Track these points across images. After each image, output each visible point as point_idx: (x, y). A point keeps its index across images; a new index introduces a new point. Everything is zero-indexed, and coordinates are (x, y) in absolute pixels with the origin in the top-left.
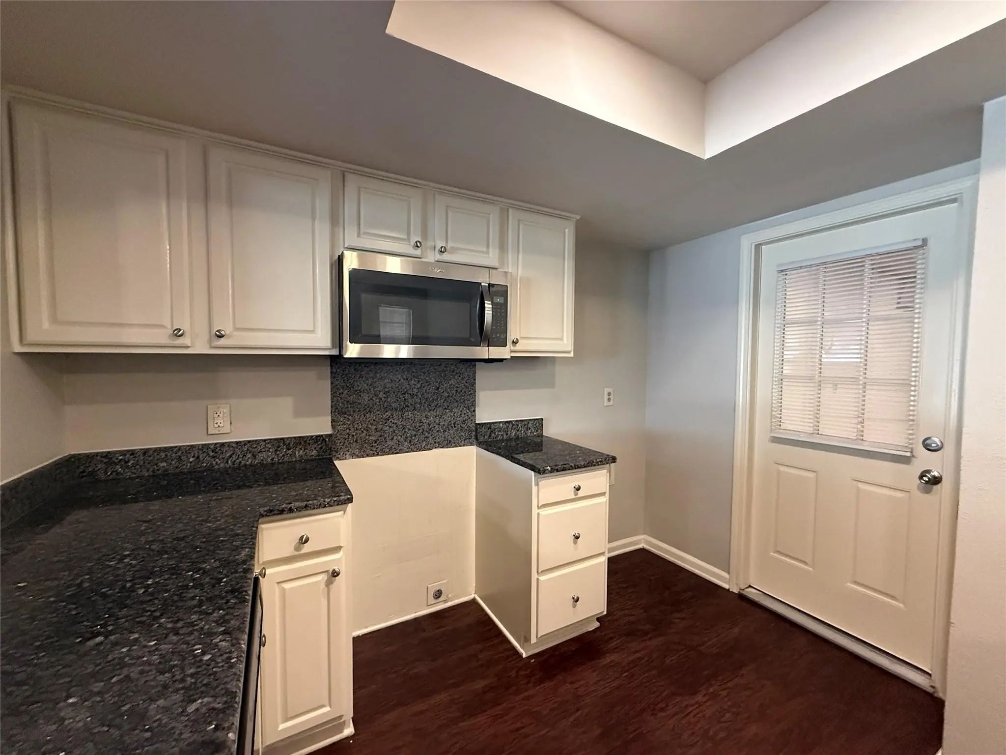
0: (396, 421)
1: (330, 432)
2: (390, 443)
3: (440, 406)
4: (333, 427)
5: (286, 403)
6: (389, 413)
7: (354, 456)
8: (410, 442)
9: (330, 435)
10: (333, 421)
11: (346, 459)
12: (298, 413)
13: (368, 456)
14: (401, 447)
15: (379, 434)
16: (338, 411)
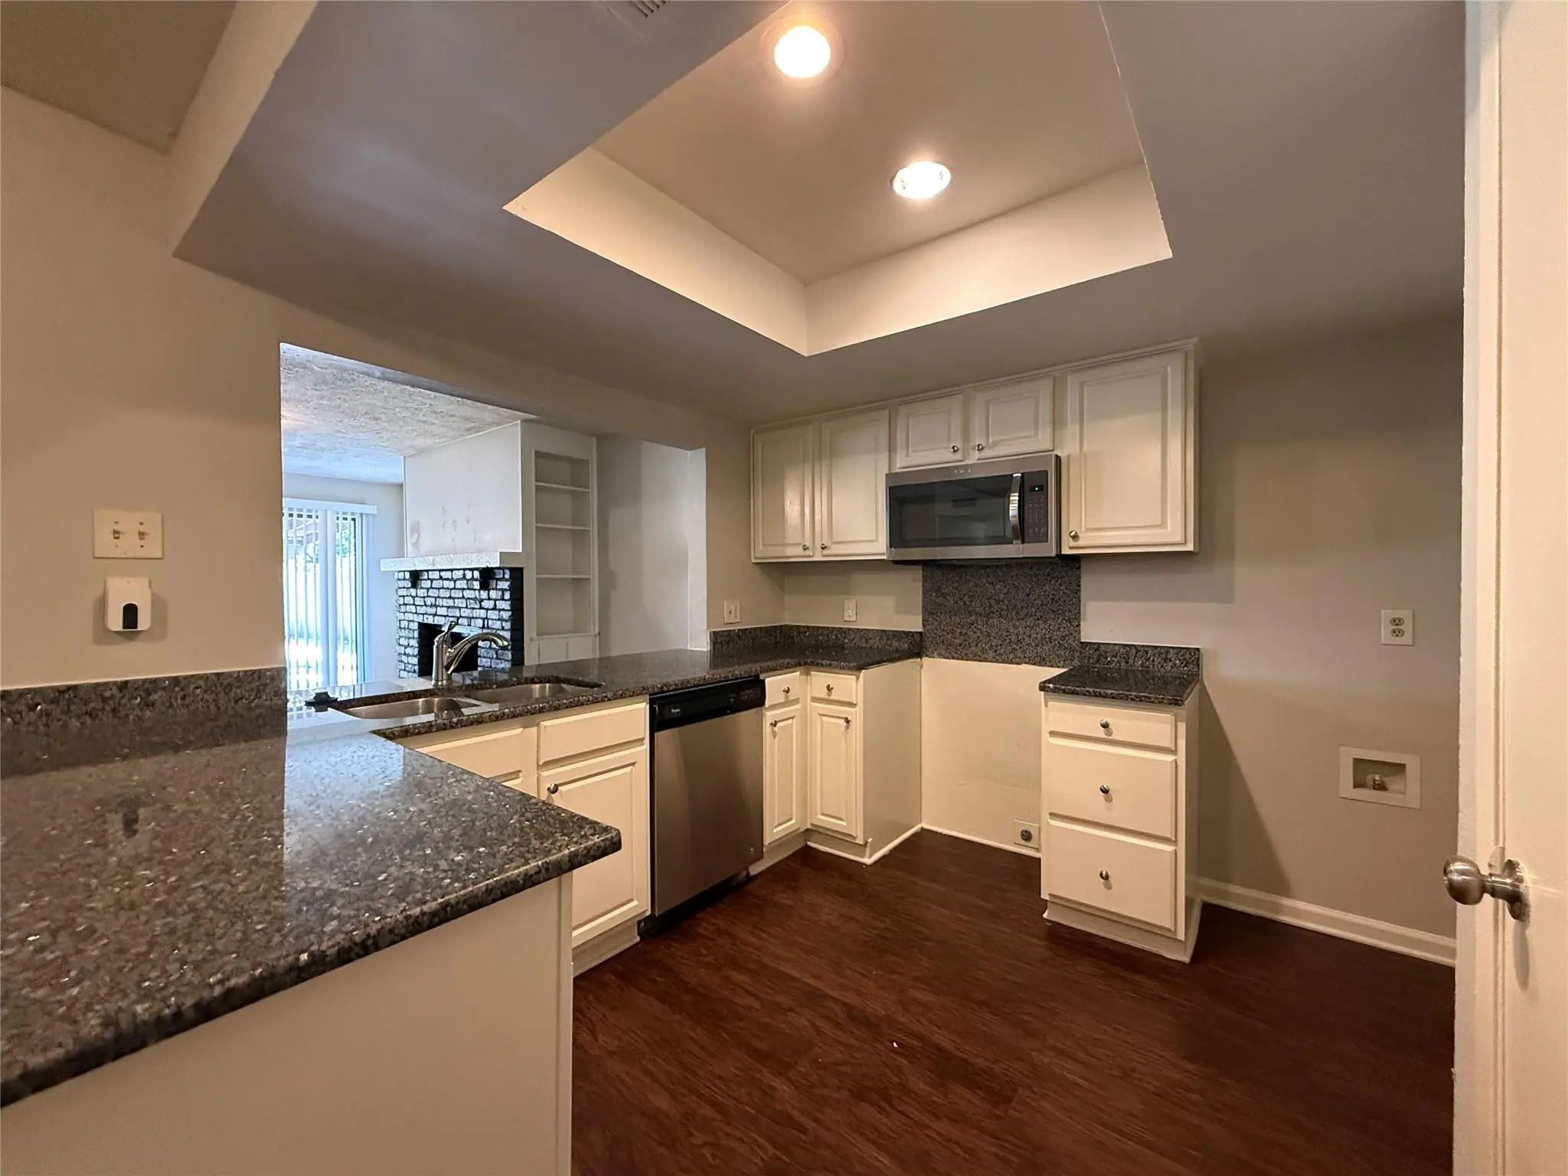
0: (980, 627)
1: (920, 630)
2: (973, 648)
3: (1032, 616)
4: (924, 626)
5: (889, 602)
6: (973, 618)
7: (941, 656)
8: (996, 651)
9: (921, 633)
10: (924, 620)
11: (933, 657)
12: (900, 611)
13: (953, 658)
14: (985, 656)
15: (963, 638)
16: (928, 612)
